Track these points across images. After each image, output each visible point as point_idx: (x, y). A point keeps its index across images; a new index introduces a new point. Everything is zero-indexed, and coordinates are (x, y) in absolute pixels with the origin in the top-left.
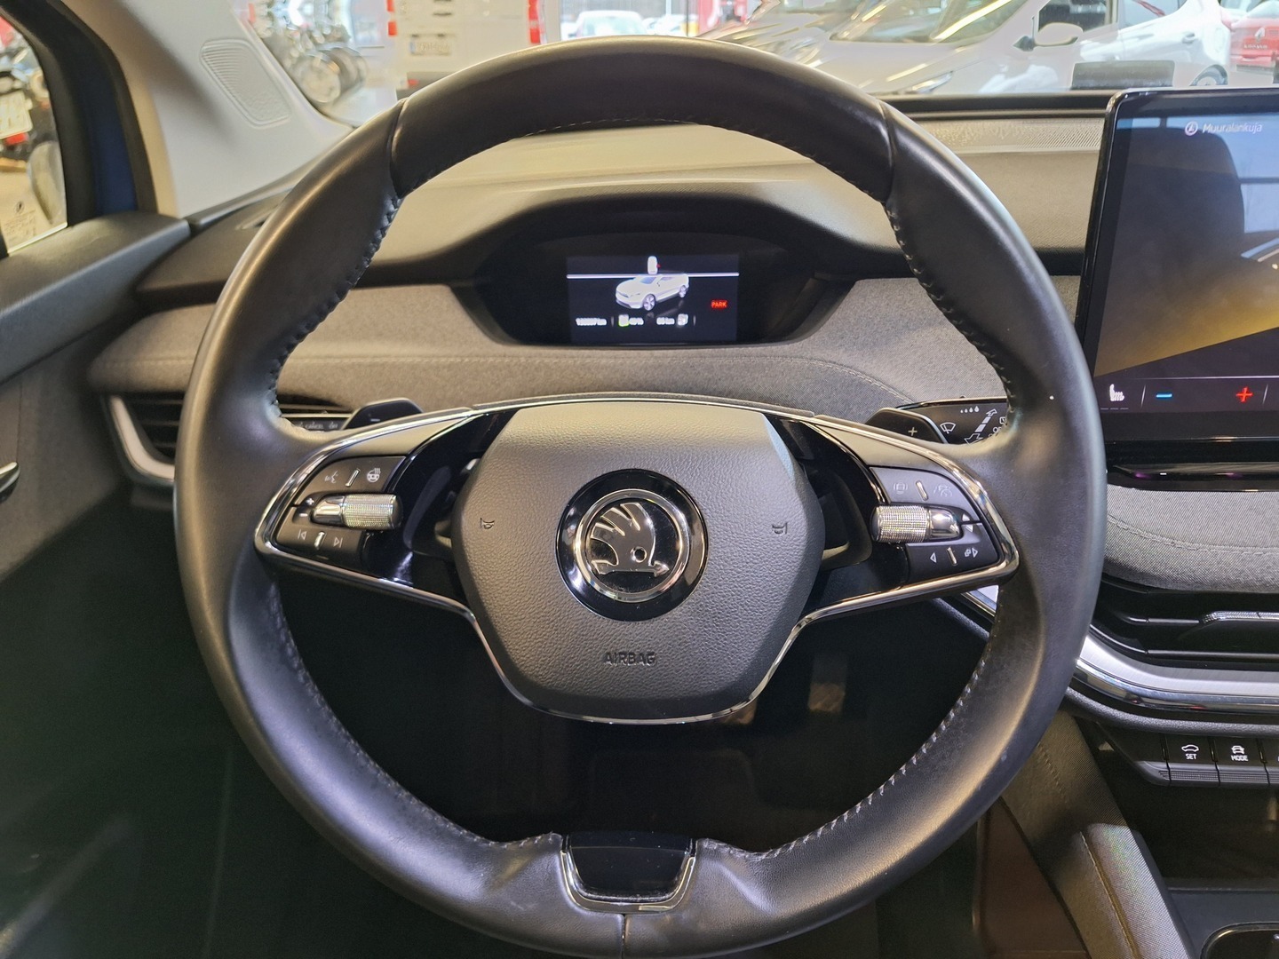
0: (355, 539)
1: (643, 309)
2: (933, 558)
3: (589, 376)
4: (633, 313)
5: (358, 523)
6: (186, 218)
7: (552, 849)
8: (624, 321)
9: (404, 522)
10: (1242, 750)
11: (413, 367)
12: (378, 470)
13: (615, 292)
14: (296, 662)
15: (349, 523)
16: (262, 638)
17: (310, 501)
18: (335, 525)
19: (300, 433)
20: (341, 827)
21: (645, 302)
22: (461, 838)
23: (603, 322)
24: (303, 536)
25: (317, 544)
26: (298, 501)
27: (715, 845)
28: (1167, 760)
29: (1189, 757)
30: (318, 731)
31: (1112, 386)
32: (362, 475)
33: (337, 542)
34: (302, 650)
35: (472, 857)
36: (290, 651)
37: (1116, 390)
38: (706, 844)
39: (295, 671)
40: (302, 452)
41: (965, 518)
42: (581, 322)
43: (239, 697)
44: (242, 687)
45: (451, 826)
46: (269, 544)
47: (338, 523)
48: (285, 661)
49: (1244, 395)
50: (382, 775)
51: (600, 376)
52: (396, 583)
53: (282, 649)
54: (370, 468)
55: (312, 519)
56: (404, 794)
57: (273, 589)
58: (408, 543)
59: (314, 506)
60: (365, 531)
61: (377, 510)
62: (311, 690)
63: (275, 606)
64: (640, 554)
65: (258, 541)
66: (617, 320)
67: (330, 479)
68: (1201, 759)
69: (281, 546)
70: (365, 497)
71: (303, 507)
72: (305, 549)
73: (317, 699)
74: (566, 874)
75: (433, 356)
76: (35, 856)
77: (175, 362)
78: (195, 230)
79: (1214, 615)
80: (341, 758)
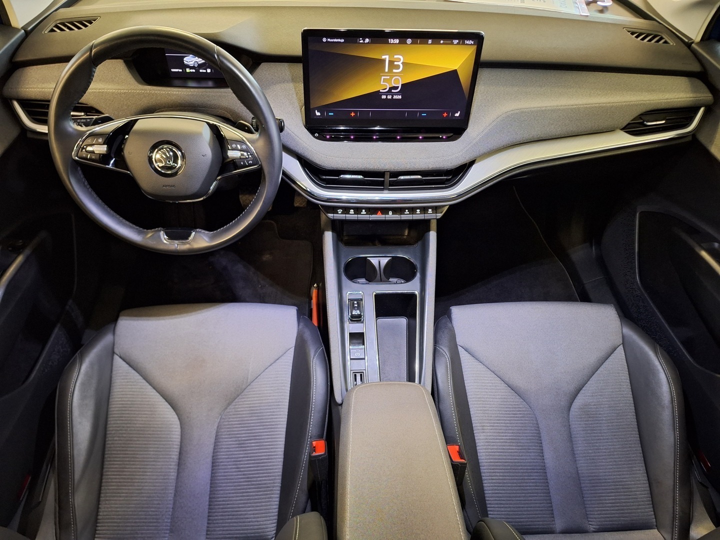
0: (98, 157)
1: (194, 66)
2: (242, 163)
3: (170, 98)
4: (191, 68)
5: (98, 152)
6: (23, 28)
7: (160, 231)
8: (188, 70)
9: (110, 152)
10: (353, 211)
11: (113, 93)
12: (101, 139)
13: (183, 60)
14: (88, 187)
15: (96, 152)
16: (79, 181)
17: (85, 147)
18: (92, 153)
19: (79, 128)
20: (106, 225)
21: (194, 64)
22: (137, 229)
23: (181, 70)
24: (85, 155)
25: (89, 157)
26: (82, 147)
27: (200, 230)
28: (333, 213)
29: (339, 213)
30: (97, 203)
31: (316, 111)
32: (97, 140)
33: (93, 157)
34: (89, 184)
35: (139, 233)
36: (86, 184)
37: (318, 112)
38: (198, 230)
39: (88, 189)
40: (81, 134)
41: (249, 154)
42: (173, 70)
43: (75, 195)
44: (76, 193)
45: (134, 226)
46: (76, 158)
47: (93, 152)
48: (85, 186)
49: (353, 114)
50: (115, 214)
51: (173, 98)
52: (110, 166)
53: (84, 183)
54: (99, 138)
55: (86, 151)
56: (121, 218)
57: (79, 168)
58: (113, 156)
59: (86, 148)
60: (100, 154)
61: (102, 149)
62: (93, 193)
63: (80, 172)
64: (169, 161)
65: (73, 157)
66: (186, 70)
67: (89, 141)
68: (342, 213)
69: (79, 158)
70: (99, 146)
71: (83, 148)
72: (86, 159)
73: (95, 196)
74: (163, 236)
75: (119, 89)
76: (21, 241)
77: (33, 90)
78: (27, 34)
79: (342, 176)
80: (103, 209)
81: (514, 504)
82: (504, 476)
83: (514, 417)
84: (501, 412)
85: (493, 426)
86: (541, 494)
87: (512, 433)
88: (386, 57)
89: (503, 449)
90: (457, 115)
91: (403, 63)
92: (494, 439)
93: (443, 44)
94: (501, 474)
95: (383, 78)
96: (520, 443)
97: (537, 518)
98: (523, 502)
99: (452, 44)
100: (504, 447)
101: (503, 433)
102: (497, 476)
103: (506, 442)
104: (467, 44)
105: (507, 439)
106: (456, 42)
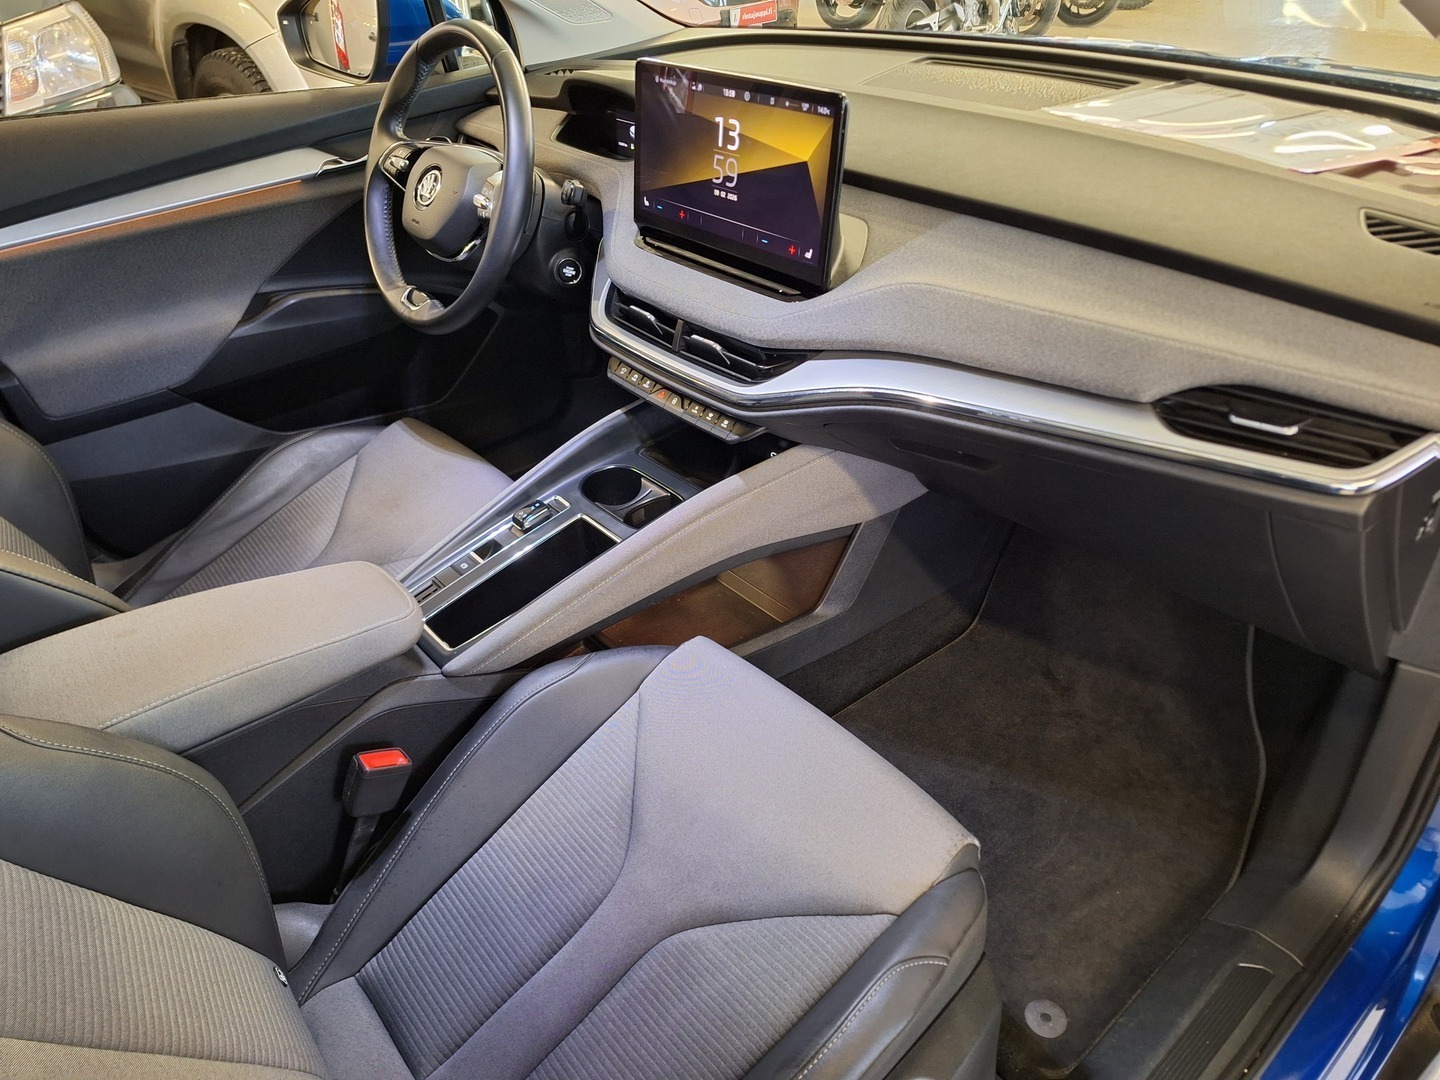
10: (637, 376)
18: (392, 165)
24: (387, 167)
28: (615, 371)
29: (621, 372)
33: (392, 171)
37: (646, 199)
46: (382, 167)
49: (682, 215)
55: (390, 162)
59: (392, 158)
61: (401, 163)
81: (422, 965)
82: (459, 913)
83: (577, 852)
84: (568, 825)
85: (534, 833)
86: (469, 999)
87: (546, 871)
88: (719, 120)
89: (507, 878)
90: (809, 255)
91: (740, 135)
92: (512, 850)
93: (789, 108)
94: (461, 907)
95: (717, 156)
96: (539, 895)
97: (421, 1022)
98: (435, 977)
99: (800, 109)
100: (511, 876)
101: (534, 855)
102: (453, 903)
103: (521, 873)
104: (821, 114)
105: (528, 870)
106: (806, 106)
